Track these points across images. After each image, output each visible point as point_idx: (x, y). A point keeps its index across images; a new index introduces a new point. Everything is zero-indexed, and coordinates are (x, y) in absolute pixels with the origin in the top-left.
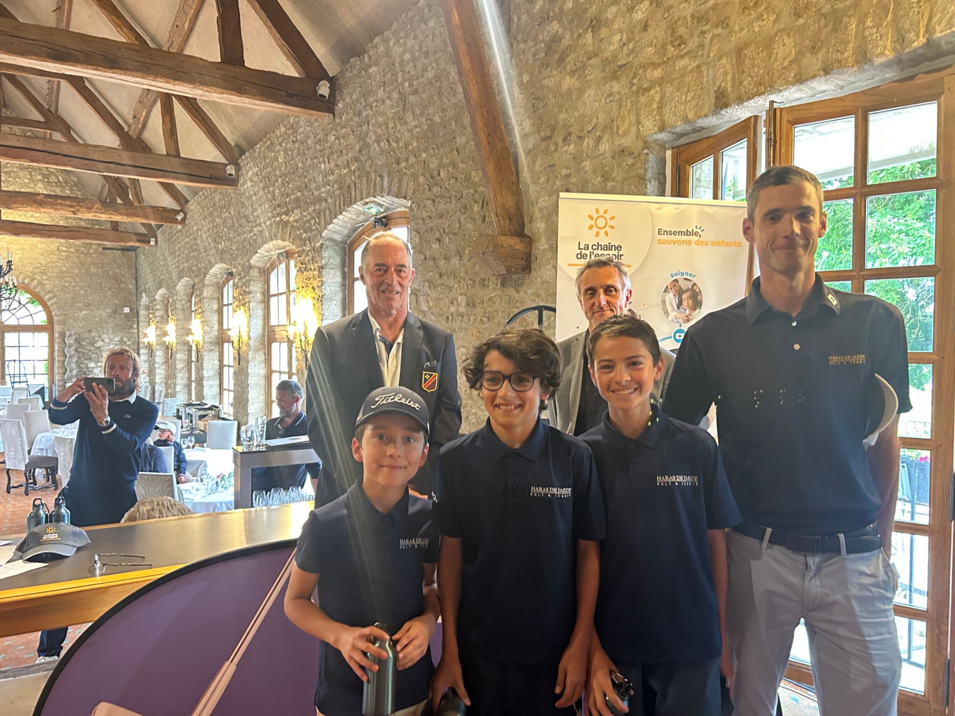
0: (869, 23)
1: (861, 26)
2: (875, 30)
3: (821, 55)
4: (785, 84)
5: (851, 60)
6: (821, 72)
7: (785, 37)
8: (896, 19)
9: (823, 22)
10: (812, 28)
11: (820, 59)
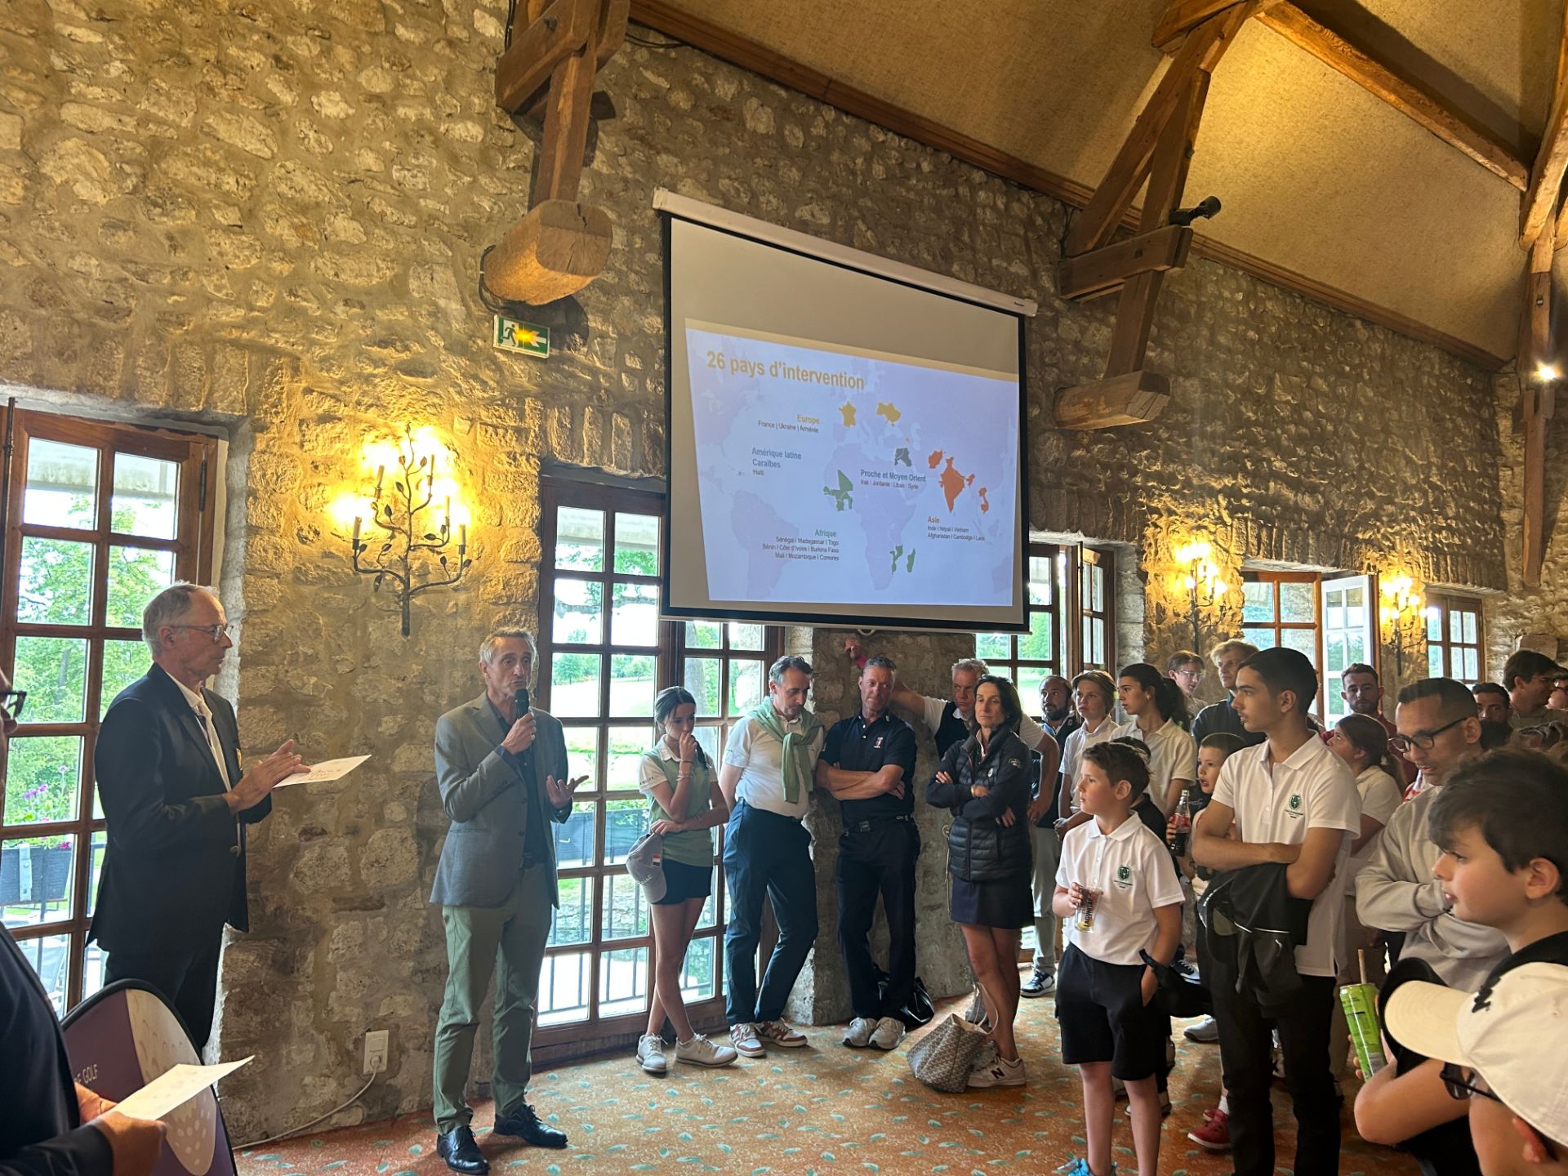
0: (140, 361)
1: (131, 360)
2: (148, 374)
3: (75, 367)
4: (17, 379)
5: (117, 393)
6: (74, 388)
7: (17, 319)
8: (173, 373)
9: (76, 330)
10: (60, 329)
11: (74, 372)
